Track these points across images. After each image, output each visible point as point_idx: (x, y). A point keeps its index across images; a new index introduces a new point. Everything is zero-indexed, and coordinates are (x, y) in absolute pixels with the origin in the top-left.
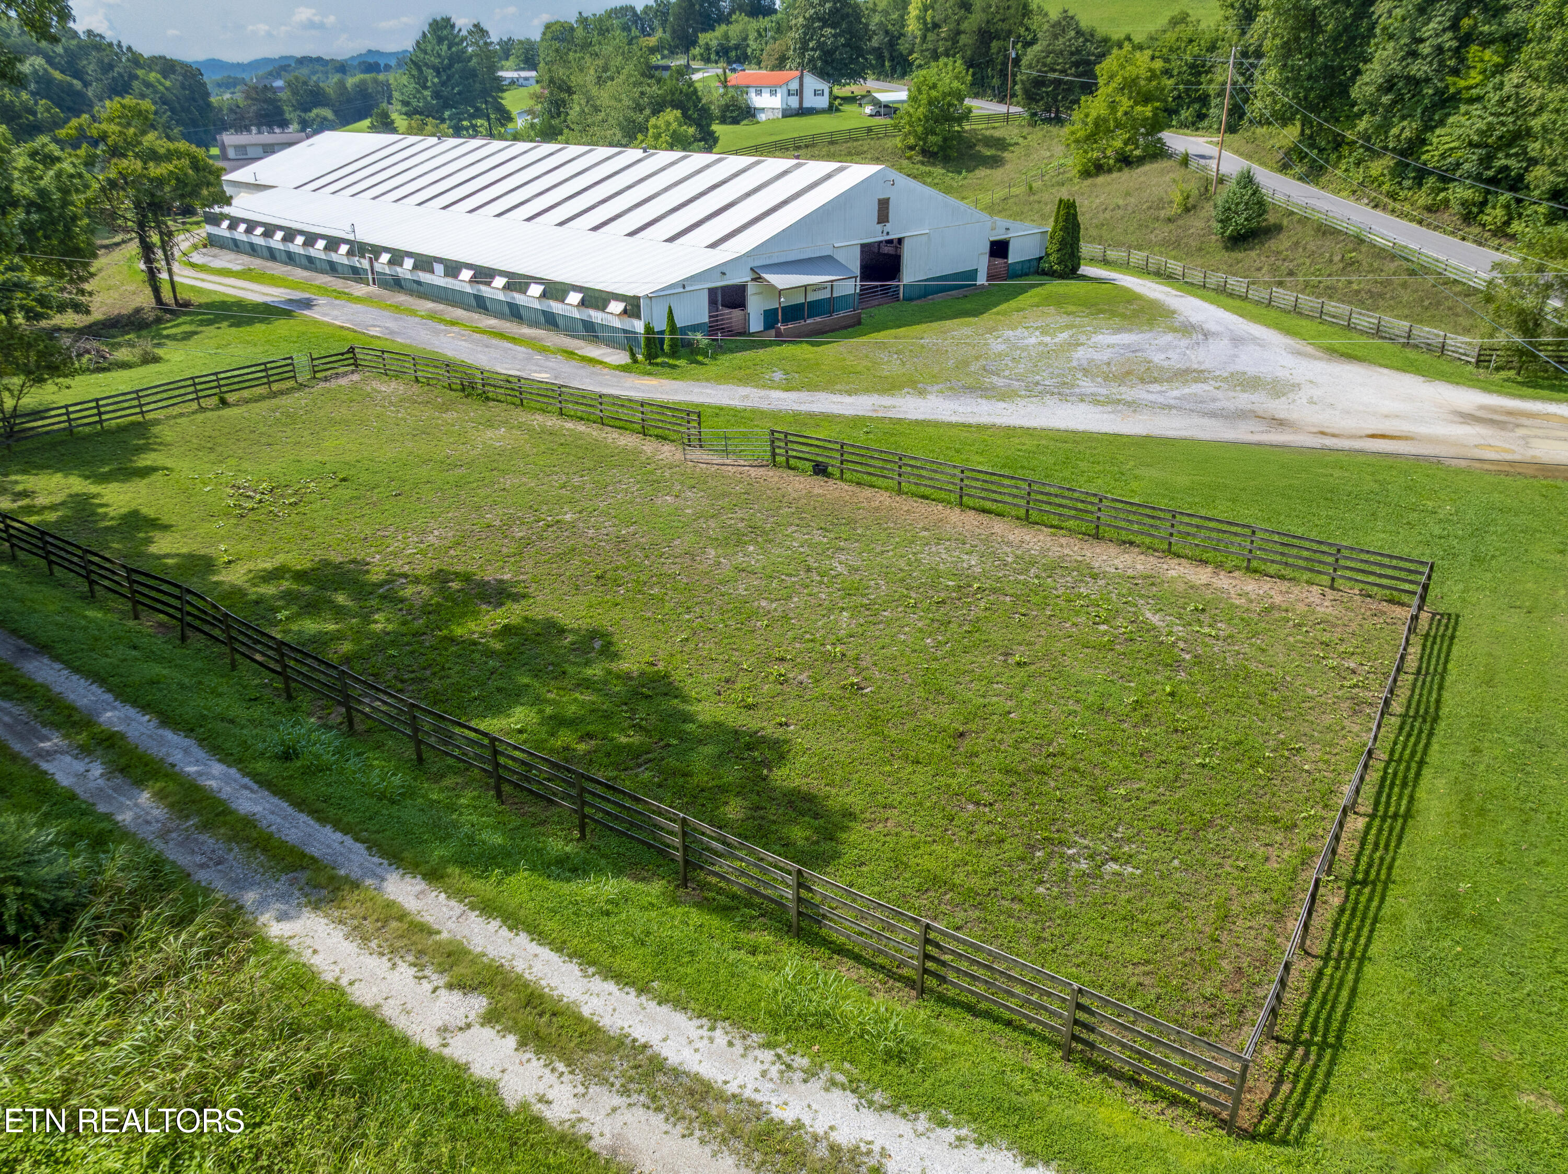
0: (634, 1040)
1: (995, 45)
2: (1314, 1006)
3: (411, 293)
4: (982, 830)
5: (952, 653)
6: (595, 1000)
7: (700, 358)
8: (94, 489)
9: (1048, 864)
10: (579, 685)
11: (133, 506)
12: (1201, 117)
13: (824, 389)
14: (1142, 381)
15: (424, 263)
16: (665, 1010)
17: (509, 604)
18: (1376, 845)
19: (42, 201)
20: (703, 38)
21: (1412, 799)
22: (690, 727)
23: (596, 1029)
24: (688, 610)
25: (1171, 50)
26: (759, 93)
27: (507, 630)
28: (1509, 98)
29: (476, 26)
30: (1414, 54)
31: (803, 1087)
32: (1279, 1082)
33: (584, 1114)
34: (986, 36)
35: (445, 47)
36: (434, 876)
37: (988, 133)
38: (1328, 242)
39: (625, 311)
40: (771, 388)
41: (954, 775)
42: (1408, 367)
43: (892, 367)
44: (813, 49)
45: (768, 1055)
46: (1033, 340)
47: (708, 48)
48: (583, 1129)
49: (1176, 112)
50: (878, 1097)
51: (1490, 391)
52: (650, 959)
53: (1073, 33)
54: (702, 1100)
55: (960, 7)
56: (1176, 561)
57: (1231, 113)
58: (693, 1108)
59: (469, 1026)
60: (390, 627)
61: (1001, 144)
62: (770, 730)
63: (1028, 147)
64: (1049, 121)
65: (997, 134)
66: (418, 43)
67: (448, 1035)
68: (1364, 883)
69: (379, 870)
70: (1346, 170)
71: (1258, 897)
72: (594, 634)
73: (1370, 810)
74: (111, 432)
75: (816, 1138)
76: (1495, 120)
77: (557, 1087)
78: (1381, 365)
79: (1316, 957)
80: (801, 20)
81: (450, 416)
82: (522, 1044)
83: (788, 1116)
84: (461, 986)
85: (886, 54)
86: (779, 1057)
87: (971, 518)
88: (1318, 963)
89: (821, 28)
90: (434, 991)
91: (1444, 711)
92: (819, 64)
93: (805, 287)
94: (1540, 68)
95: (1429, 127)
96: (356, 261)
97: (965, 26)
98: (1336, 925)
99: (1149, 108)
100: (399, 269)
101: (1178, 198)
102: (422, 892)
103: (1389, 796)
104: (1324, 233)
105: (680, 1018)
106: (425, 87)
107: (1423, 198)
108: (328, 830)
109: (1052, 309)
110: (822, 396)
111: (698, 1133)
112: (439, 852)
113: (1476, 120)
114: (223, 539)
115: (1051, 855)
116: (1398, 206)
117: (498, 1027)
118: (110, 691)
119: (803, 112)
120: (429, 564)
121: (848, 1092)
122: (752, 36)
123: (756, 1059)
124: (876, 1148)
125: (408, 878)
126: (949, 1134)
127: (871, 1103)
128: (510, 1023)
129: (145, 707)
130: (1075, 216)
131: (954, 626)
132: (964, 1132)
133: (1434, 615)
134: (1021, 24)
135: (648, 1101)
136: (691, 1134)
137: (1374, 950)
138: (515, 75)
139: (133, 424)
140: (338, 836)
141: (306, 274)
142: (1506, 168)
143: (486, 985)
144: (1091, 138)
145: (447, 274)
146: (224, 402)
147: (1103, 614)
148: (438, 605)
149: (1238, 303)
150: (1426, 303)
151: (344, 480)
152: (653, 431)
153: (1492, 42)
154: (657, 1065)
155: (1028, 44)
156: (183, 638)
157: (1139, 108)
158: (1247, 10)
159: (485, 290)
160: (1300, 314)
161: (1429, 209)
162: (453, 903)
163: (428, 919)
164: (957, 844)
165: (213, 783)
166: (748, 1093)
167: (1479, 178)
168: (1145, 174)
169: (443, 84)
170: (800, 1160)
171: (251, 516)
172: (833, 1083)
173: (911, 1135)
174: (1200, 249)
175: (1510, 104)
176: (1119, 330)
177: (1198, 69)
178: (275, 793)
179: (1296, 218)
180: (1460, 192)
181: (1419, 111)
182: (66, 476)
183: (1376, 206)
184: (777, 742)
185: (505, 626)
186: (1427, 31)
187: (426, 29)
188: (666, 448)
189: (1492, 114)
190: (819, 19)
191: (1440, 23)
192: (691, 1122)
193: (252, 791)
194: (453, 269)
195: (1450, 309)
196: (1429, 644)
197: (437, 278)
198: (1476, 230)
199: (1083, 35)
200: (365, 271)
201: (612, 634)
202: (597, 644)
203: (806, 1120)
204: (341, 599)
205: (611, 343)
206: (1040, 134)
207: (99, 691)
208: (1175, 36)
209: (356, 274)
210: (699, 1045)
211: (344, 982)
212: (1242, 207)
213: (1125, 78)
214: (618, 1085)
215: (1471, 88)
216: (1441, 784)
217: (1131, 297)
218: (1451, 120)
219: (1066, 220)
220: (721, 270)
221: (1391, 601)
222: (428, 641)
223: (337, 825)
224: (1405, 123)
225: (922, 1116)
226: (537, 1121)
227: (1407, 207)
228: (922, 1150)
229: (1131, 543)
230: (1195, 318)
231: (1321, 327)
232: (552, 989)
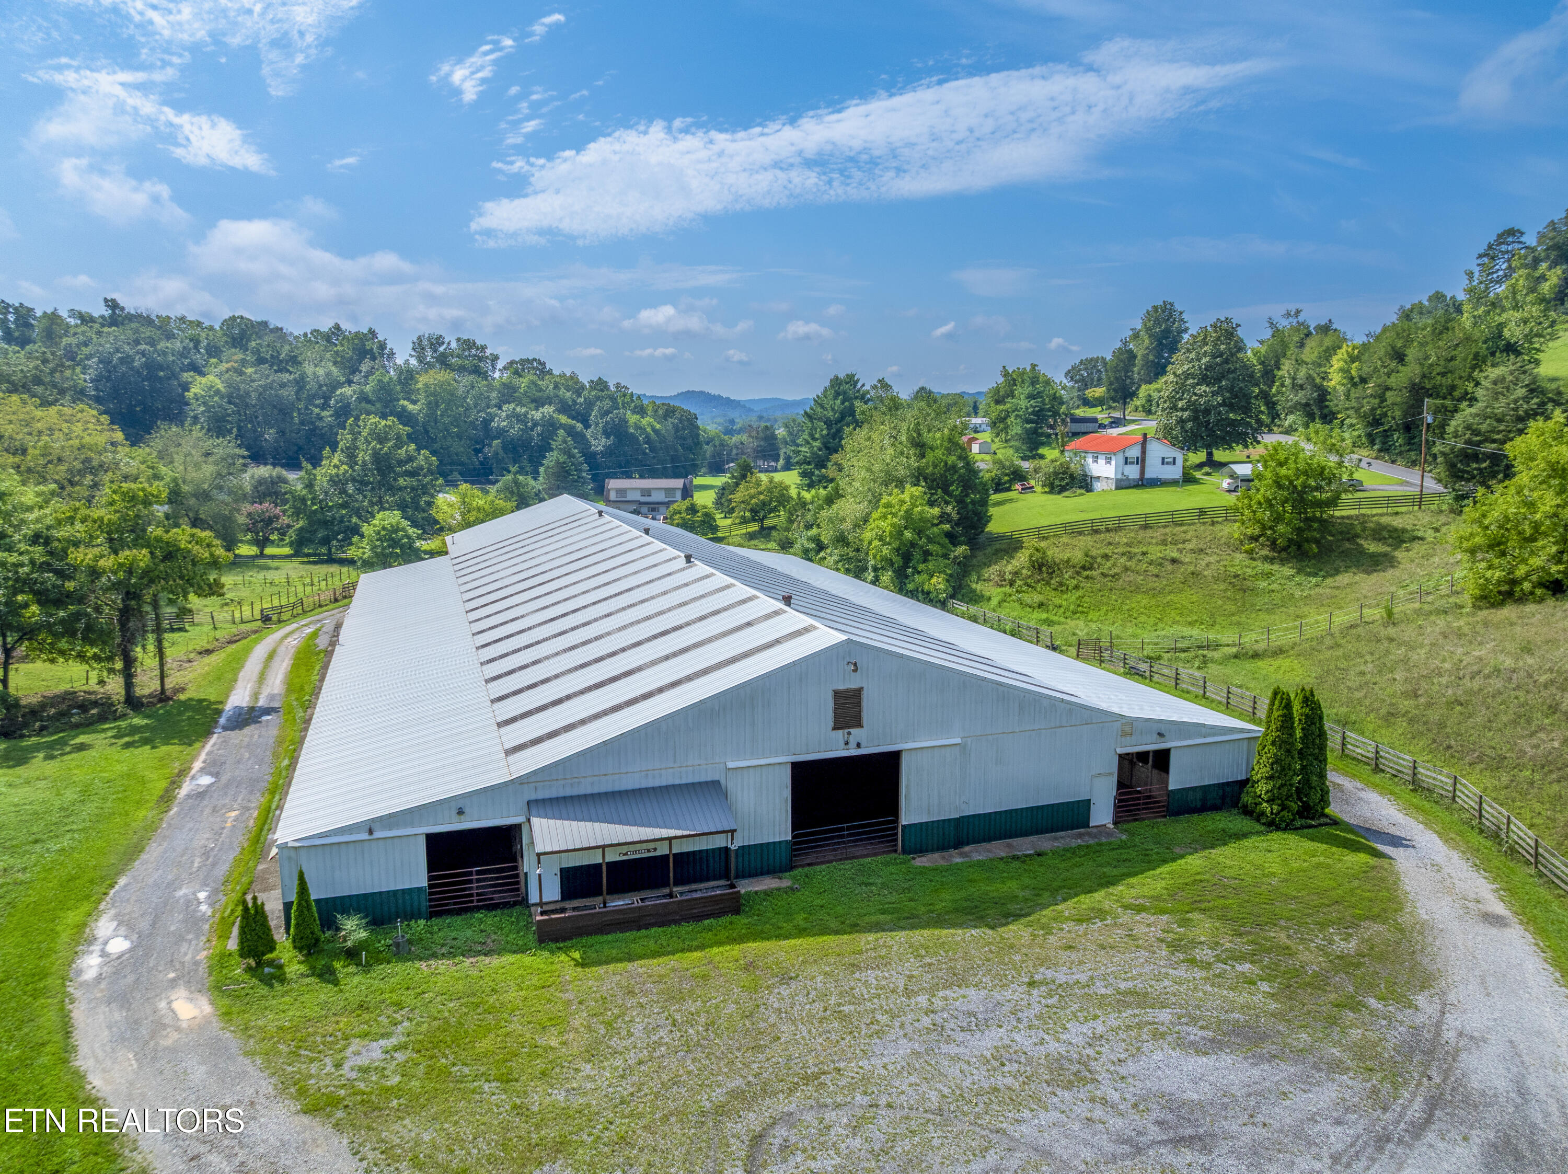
26: (1095, 459)
55: (1392, 359)
61: (1398, 537)
92: (1178, 430)
93: (603, 848)
97: (1395, 380)
119: (1143, 483)
220: (459, 804)
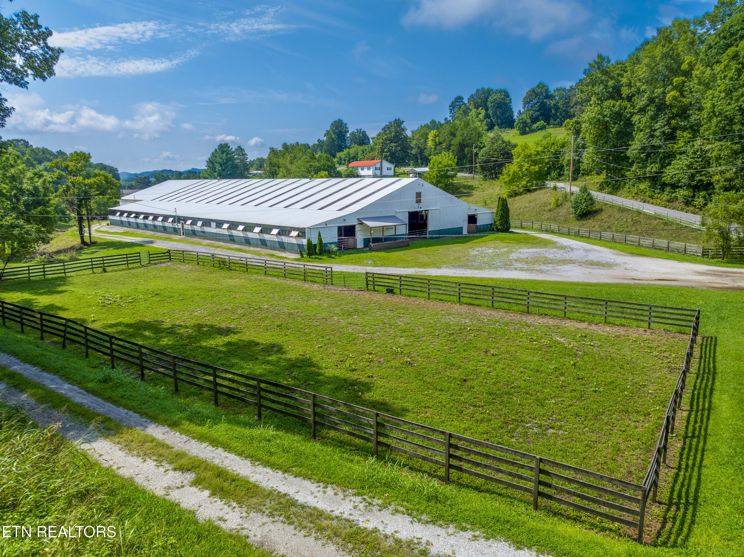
0: (279, 492)
1: (466, 150)
2: (677, 488)
3: (200, 237)
4: (478, 416)
5: (458, 351)
6: (258, 476)
7: (333, 256)
8: (34, 297)
9: (516, 430)
10: (264, 363)
11: (52, 303)
12: (560, 175)
13: (392, 266)
14: (544, 263)
15: (207, 222)
16: (298, 479)
17: (232, 335)
18: (696, 422)
19: (35, 192)
20: (339, 155)
21: (710, 402)
22: (320, 378)
23: (256, 486)
24: (323, 337)
25: (545, 148)
26: (363, 169)
27: (229, 343)
28: (697, 151)
29: (239, 147)
30: (652, 136)
31: (379, 513)
32: (665, 522)
33: (246, 526)
34: (462, 146)
35: (225, 155)
36: (174, 425)
37: (465, 184)
38: (625, 214)
39: (298, 236)
40: (366, 266)
41: (462, 395)
42: (669, 258)
43: (424, 259)
44: (386, 152)
45: (358, 499)
46: (491, 251)
47: (340, 159)
48: (244, 532)
49: (549, 174)
50: (424, 517)
51: (711, 265)
52: (291, 457)
53: (501, 142)
54: (318, 518)
55: (451, 135)
56: (569, 321)
57: (574, 173)
58: (311, 522)
59: (183, 487)
60: (170, 343)
61: (471, 188)
62: (363, 379)
63: (483, 189)
64: (493, 179)
65: (469, 184)
66: (213, 153)
67: (170, 490)
68: (693, 437)
69: (144, 424)
70: (629, 188)
71: (634, 443)
72: (273, 346)
73: (689, 408)
74: (48, 280)
75: (386, 537)
76: (693, 160)
77: (231, 514)
78: (657, 258)
79: (673, 468)
80: (381, 140)
81: (212, 276)
82: (213, 494)
83: (370, 526)
84: (182, 469)
85: (419, 157)
86: (365, 499)
87: (465, 308)
88: (675, 471)
89: (390, 143)
90: (165, 472)
91: (719, 370)
92: (389, 158)
93: (383, 227)
94: (709, 134)
95: (663, 167)
96: (176, 225)
97: (453, 142)
98: (681, 455)
99: (537, 167)
100: (195, 227)
101: (553, 201)
102: (167, 432)
103: (698, 403)
104: (622, 211)
105: (307, 483)
106: (215, 172)
107: (665, 196)
108: (121, 409)
109: (498, 242)
110: (391, 268)
111: (314, 535)
112: (178, 416)
113: (684, 161)
114: (93, 313)
115: (517, 426)
116: (654, 201)
117: (199, 487)
118: (19, 359)
120: (194, 322)
121: (406, 515)
122: (360, 153)
123: (351, 501)
124: (424, 541)
125: (160, 427)
126: (469, 534)
127: (420, 520)
128: (207, 485)
129: (35, 365)
130: (507, 205)
131: (458, 342)
132: (477, 533)
133: (703, 338)
134: (478, 140)
135: (285, 520)
136: (310, 535)
137: (705, 463)
138: (256, 172)
139: (59, 277)
140: (126, 411)
141: (152, 233)
142: (701, 180)
143: (196, 468)
144: (511, 182)
145: (217, 227)
146: (105, 271)
147: (535, 338)
148: (195, 335)
149: (586, 239)
150: (674, 235)
151: (157, 294)
152: (310, 278)
153: (687, 129)
154: (293, 503)
155: (481, 148)
156: (64, 347)
157: (532, 167)
158: (577, 130)
159: (234, 233)
160: (615, 242)
161: (669, 201)
162: (183, 436)
163: (168, 442)
164: (465, 422)
165: (63, 392)
166: (345, 516)
167: (689, 186)
168: (537, 194)
169: (223, 170)
170: (376, 547)
171: (109, 306)
172: (397, 511)
173: (445, 535)
174: (565, 221)
175: (698, 153)
176: (531, 248)
177: (557, 154)
178: (95, 395)
179: (608, 206)
180: (682, 193)
181: (658, 160)
182: (22, 293)
183: (644, 202)
184: (367, 383)
185: (229, 342)
186: (657, 126)
187: (217, 147)
188: (315, 285)
189: (691, 158)
190: (389, 140)
191: (662, 123)
192: (310, 529)
193: (83, 395)
194: (219, 224)
195: (686, 237)
196: (704, 347)
197: (213, 229)
198: (692, 208)
199: (505, 142)
200: (179, 229)
201: (283, 345)
202: (275, 349)
203: (381, 528)
204: (147, 333)
205: (292, 251)
206: (488, 184)
207: (14, 359)
208: (546, 142)
209: (175, 231)
210: (317, 494)
211: (115, 467)
212: (583, 201)
213: (525, 155)
214: (267, 512)
215: (680, 148)
216: (725, 397)
217: (535, 238)
218: (673, 162)
219: (502, 206)
220: (344, 218)
221: (680, 333)
222: (189, 347)
223: (125, 407)
224: (653, 165)
225: (451, 526)
226: (217, 528)
227: (659, 201)
228: (452, 542)
229: (546, 315)
230: (565, 244)
231: (626, 246)
232: (233, 471)
